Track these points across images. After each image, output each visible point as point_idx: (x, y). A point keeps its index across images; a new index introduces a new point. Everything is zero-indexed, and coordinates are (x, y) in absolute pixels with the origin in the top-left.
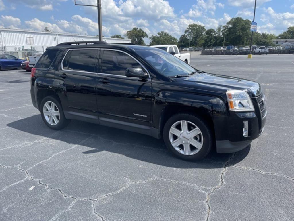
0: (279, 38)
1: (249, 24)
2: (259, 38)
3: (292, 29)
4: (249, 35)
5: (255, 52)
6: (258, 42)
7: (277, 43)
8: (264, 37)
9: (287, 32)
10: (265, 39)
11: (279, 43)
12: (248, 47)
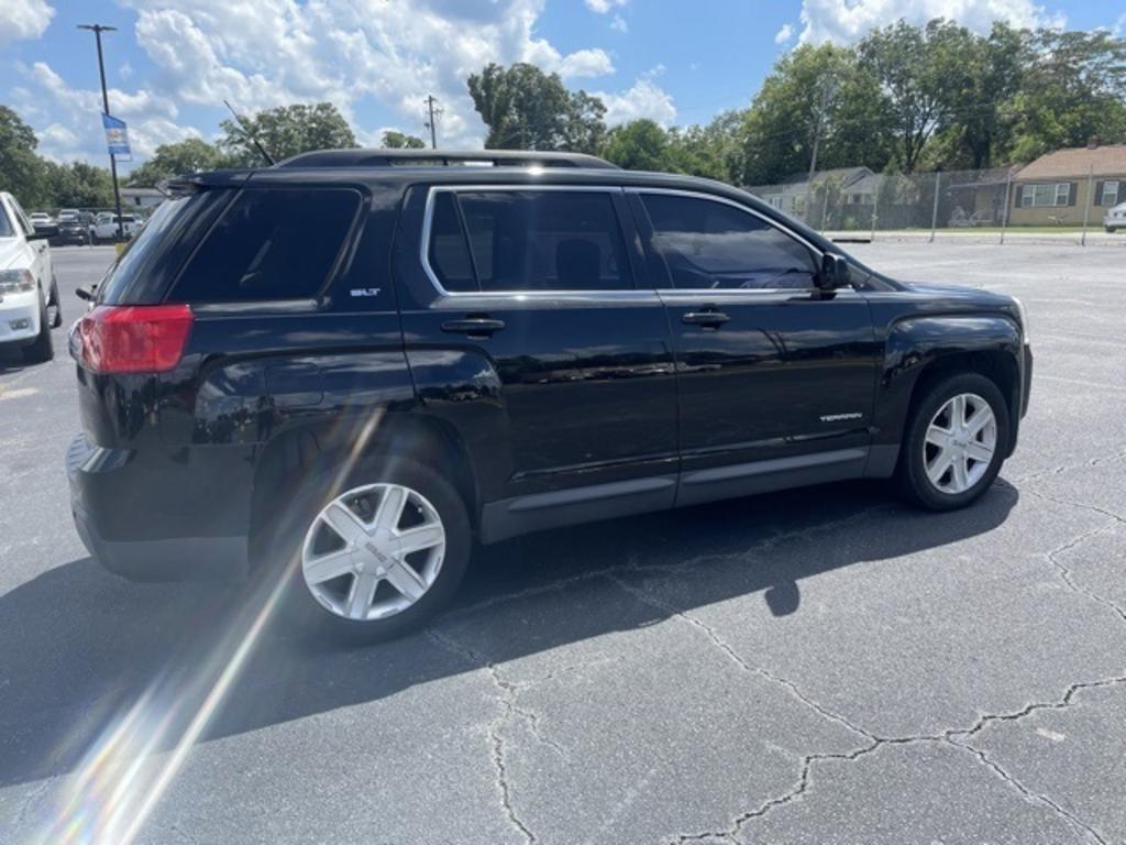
0: (134, 182)
1: (7, 120)
2: (63, 179)
3: (172, 155)
4: (19, 166)
5: (98, 235)
6: (66, 196)
7: (138, 200)
8: (83, 178)
9: (157, 162)
10: (91, 184)
11: (145, 204)
12: (46, 214)
